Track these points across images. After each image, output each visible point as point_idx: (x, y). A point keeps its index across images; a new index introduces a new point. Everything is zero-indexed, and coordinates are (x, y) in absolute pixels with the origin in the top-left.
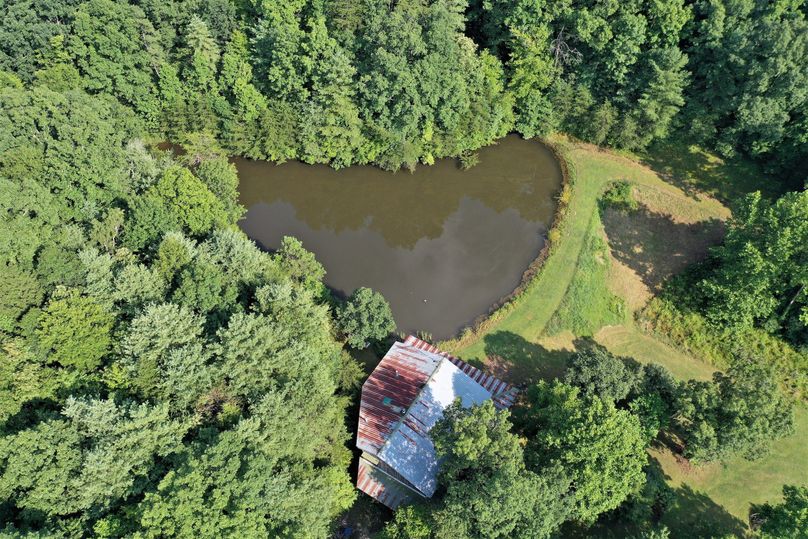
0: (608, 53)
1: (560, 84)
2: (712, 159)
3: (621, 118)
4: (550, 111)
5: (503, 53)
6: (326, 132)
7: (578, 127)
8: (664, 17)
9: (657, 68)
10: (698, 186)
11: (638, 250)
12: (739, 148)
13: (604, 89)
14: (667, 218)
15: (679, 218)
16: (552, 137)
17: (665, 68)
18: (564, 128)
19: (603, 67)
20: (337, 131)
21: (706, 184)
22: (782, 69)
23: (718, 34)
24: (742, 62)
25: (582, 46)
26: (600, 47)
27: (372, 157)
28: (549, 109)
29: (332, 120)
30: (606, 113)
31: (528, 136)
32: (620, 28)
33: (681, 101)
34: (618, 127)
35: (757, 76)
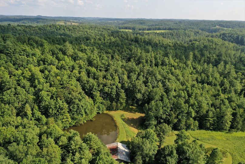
0: (111, 93)
1: (104, 101)
2: (134, 107)
3: (117, 104)
4: (104, 107)
5: (92, 98)
6: (63, 120)
7: (109, 108)
8: (117, 85)
9: (120, 93)
10: (135, 112)
11: (132, 125)
12: (137, 104)
13: (112, 100)
14: (133, 118)
15: (135, 118)
16: (105, 112)
17: (121, 93)
18: (107, 109)
19: (111, 96)
20: (66, 120)
21: (136, 111)
22: (139, 88)
23: (127, 86)
24: (132, 89)
25: (106, 93)
26: (109, 92)
27: (74, 124)
28: (103, 106)
29: (65, 117)
30: (114, 104)
31: (101, 113)
32: (112, 89)
33: (126, 98)
34: (117, 106)
35: (136, 90)
